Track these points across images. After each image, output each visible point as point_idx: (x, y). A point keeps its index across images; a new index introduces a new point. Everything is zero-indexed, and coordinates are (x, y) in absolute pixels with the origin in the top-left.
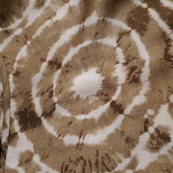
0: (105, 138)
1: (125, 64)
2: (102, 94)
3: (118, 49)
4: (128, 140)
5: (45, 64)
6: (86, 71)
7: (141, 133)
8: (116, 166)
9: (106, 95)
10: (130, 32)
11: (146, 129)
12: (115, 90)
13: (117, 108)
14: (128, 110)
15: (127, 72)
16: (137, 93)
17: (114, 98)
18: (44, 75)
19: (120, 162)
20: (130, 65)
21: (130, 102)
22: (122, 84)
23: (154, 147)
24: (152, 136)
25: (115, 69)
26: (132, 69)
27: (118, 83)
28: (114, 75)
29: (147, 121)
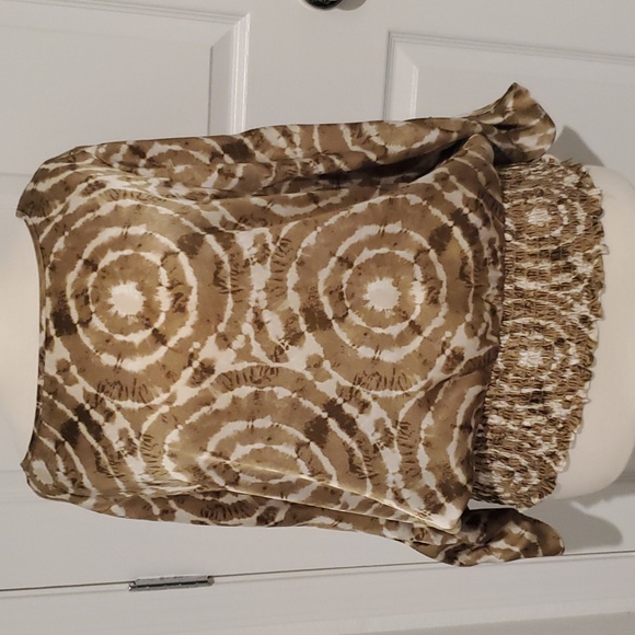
1: (170, 288)
2: (143, 317)
3: (162, 269)
6: (125, 283)
7: (185, 368)
8: (153, 399)
9: (147, 319)
10: (178, 253)
11: (190, 364)
12: (158, 316)
13: (160, 337)
14: (172, 343)
15: (172, 299)
16: (183, 324)
17: (157, 325)
19: (158, 396)
21: (175, 333)
22: (167, 312)
23: (195, 381)
24: (196, 370)
25: (157, 291)
27: (162, 309)
28: (156, 298)
29: (192, 355)
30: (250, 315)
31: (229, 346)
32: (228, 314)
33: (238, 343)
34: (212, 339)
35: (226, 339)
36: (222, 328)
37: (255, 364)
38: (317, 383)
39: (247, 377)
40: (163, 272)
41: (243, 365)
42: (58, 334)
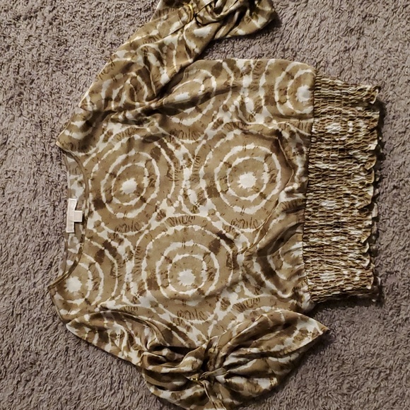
0: (137, 214)
2: (136, 192)
4: (147, 216)
5: (108, 175)
7: (154, 212)
9: (138, 193)
11: (156, 211)
12: (143, 190)
13: (143, 200)
14: (148, 201)
16: (153, 192)
17: (142, 195)
18: (107, 180)
20: (151, 177)
21: (150, 196)
22: (147, 187)
23: (159, 219)
24: (158, 214)
25: (143, 179)
26: (151, 180)
27: (144, 187)
28: (143, 182)
29: (157, 207)
30: (182, 192)
31: (172, 205)
32: (172, 190)
33: (176, 204)
34: (165, 200)
35: (171, 202)
36: (169, 196)
37: (184, 215)
38: (212, 222)
39: (181, 221)
40: (146, 169)
41: (178, 215)
42: (96, 210)
